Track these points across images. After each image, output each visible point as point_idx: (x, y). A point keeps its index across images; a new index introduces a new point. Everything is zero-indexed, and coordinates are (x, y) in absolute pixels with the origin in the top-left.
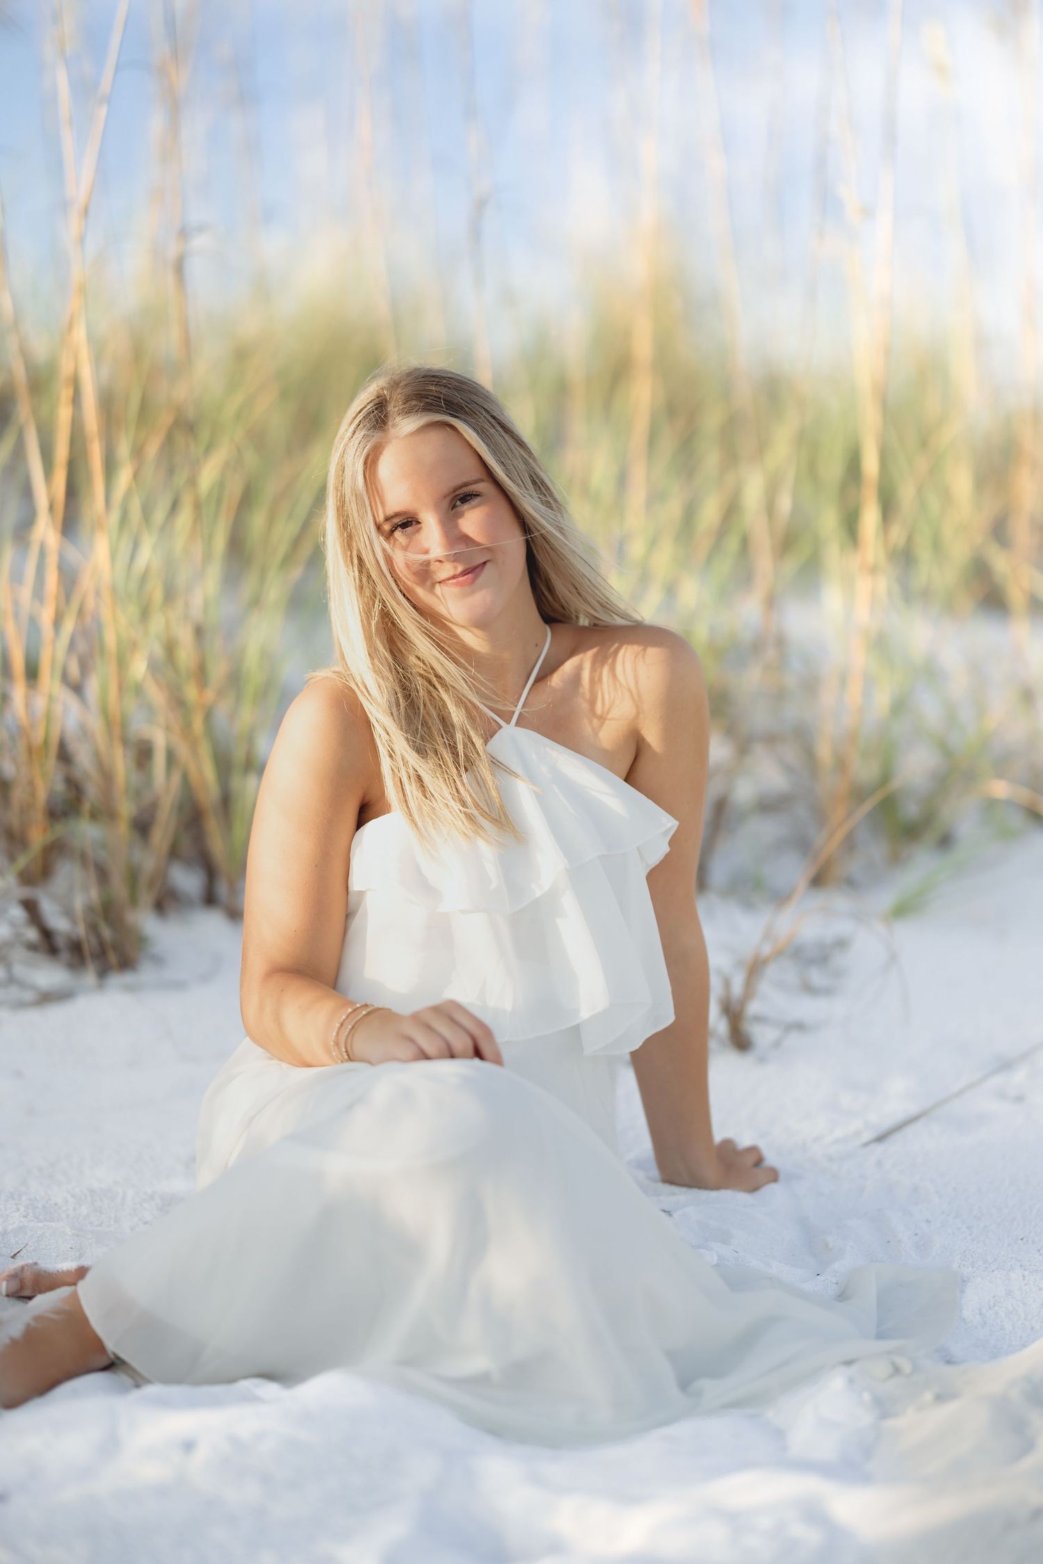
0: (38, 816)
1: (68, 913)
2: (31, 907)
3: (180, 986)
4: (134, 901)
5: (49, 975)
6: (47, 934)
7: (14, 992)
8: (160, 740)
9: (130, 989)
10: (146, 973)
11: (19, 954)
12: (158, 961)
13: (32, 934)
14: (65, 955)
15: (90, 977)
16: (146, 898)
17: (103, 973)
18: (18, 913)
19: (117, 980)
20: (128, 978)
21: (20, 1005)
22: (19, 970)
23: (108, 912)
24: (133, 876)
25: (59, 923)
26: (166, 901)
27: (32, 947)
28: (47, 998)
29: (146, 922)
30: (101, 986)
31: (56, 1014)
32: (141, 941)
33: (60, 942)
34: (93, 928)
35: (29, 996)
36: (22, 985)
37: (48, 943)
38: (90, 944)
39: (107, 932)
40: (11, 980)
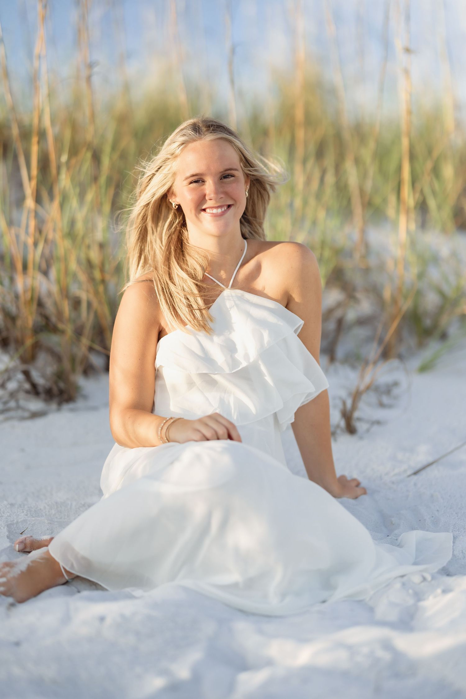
0: (29, 332)
1: (43, 376)
2: (26, 374)
4: (73, 370)
5: (36, 405)
6: (34, 386)
7: (20, 413)
8: (84, 296)
9: (72, 410)
10: (80, 403)
11: (22, 395)
12: (85, 397)
13: (27, 386)
14: (43, 396)
15: (54, 406)
16: (79, 369)
17: (60, 404)
18: (20, 376)
19: (66, 407)
20: (71, 405)
21: (23, 419)
22: (22, 403)
23: (60, 376)
24: (73, 359)
25: (40, 381)
26: (88, 370)
27: (27, 392)
28: (35, 415)
29: (81, 381)
30: (59, 410)
31: (40, 423)
32: (77, 388)
33: (40, 389)
34: (56, 383)
35: (26, 414)
36: (24, 409)
37: (35, 390)
38: (55, 390)
39: (62, 385)
40: (18, 407)
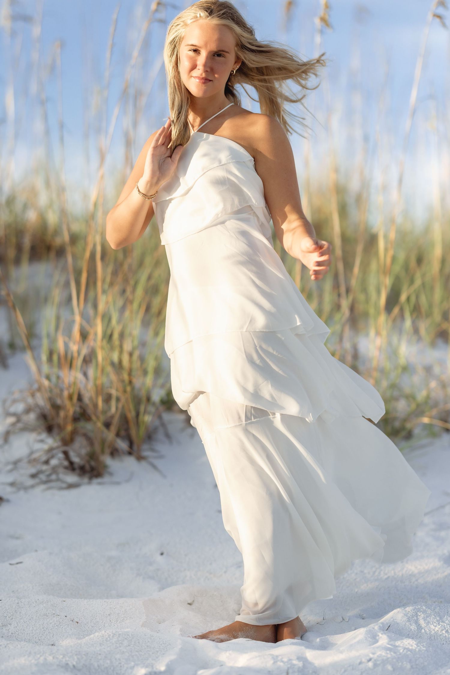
0: (69, 419)
1: (79, 455)
2: (66, 453)
3: (118, 483)
4: (103, 452)
5: (71, 478)
6: (71, 463)
7: (59, 484)
8: (114, 392)
9: (100, 484)
10: (106, 479)
11: (61, 470)
12: (111, 474)
13: (66, 463)
14: (78, 471)
15: (86, 480)
16: (107, 451)
17: (91, 478)
18: (61, 455)
19: (95, 481)
20: (99, 480)
21: (61, 489)
22: (61, 476)
23: (92, 456)
24: (103, 442)
25: (76, 460)
26: (114, 453)
27: (66, 468)
28: (71, 486)
29: (108, 460)
30: (89, 483)
31: (74, 492)
32: (105, 467)
33: (76, 466)
34: (88, 462)
35: (64, 485)
36: (63, 482)
37: (72, 467)
38: (87, 467)
39: (93, 463)
40: (58, 480)
